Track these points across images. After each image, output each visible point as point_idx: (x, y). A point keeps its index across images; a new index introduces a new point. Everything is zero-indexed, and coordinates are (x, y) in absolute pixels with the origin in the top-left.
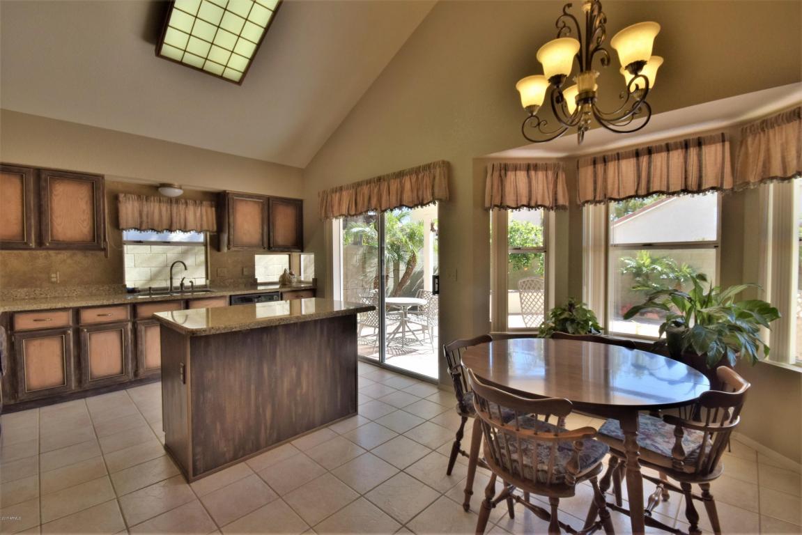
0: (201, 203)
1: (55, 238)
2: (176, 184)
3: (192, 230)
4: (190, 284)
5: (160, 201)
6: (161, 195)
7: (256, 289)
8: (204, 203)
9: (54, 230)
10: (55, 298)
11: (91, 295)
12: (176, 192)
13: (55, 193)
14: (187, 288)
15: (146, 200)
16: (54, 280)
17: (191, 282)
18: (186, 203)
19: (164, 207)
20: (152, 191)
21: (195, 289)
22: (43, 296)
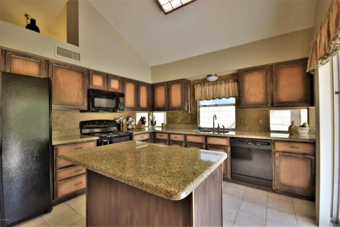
0: (228, 81)
1: (172, 106)
2: (213, 74)
3: (223, 97)
4: (223, 127)
5: (209, 85)
6: (209, 82)
8: (230, 81)
9: (172, 103)
10: (178, 128)
11: (188, 129)
12: (213, 79)
13: (172, 89)
14: (221, 129)
15: (204, 86)
16: (178, 121)
17: (223, 126)
18: (221, 83)
19: (211, 88)
20: (204, 82)
21: (225, 131)
22: (175, 127)
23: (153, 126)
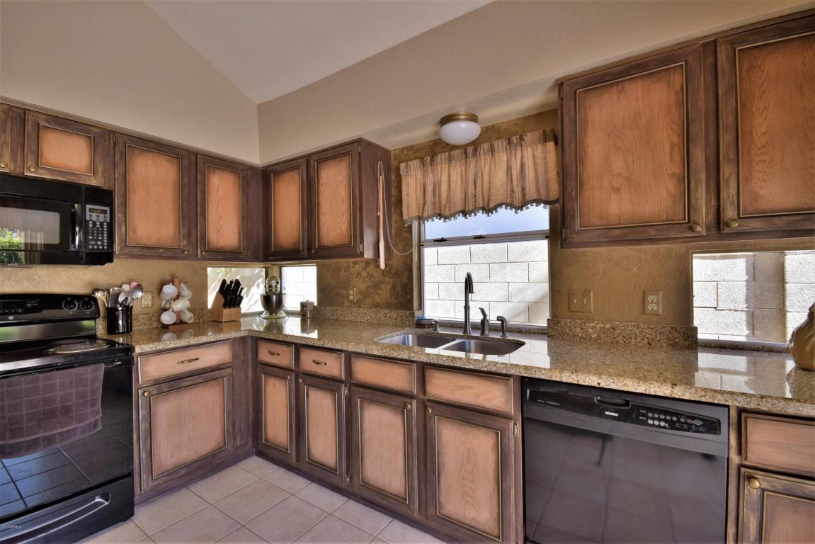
0: (522, 139)
1: (322, 243)
2: (462, 111)
3: (500, 205)
4: (499, 323)
5: (450, 159)
8: (529, 137)
9: (321, 234)
10: (351, 321)
14: (495, 329)
15: (431, 165)
16: (351, 298)
17: (500, 319)
18: (492, 149)
19: (457, 170)
20: (436, 149)
22: (342, 317)
23: (271, 314)
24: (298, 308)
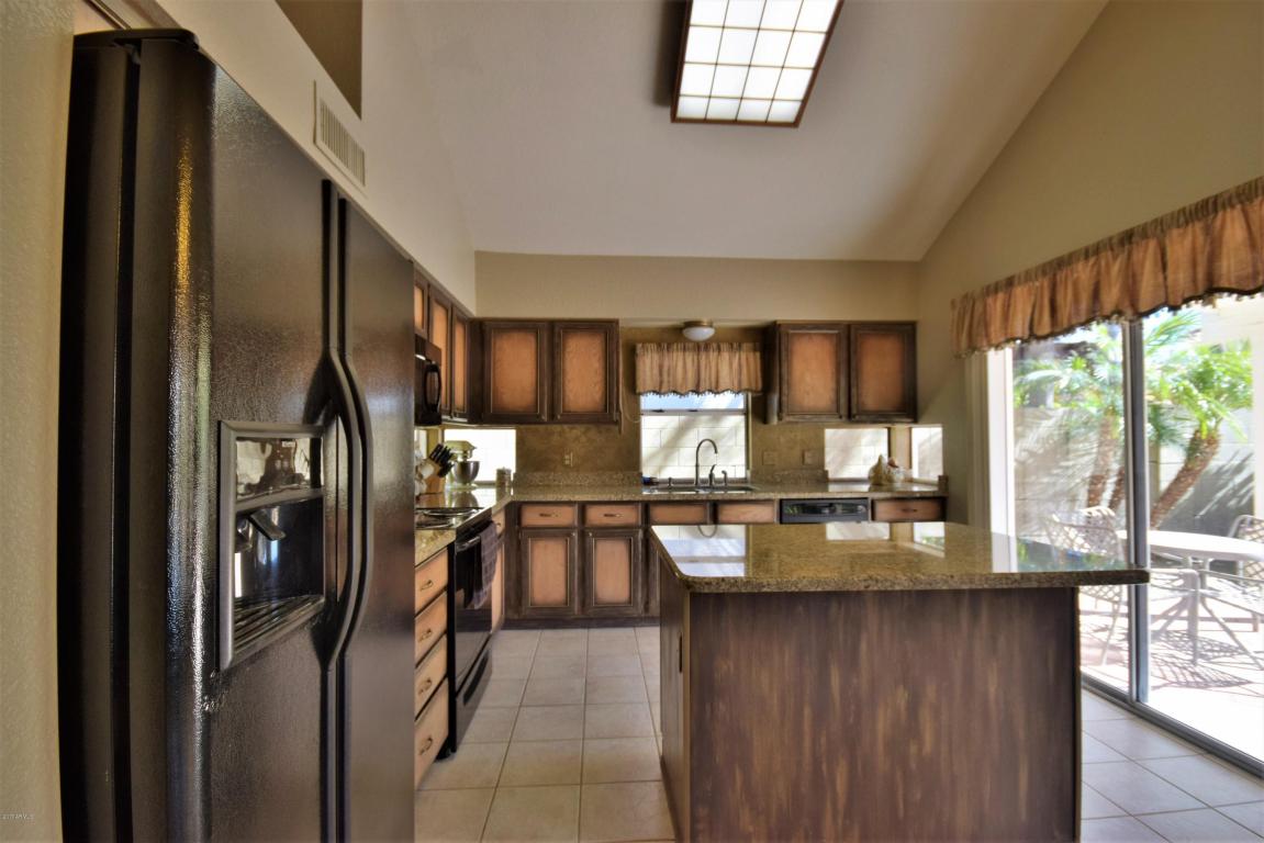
0: (740, 346)
1: (567, 409)
2: (705, 320)
3: (727, 390)
4: (722, 476)
5: (684, 350)
6: (687, 340)
7: (825, 490)
8: (745, 346)
9: (567, 400)
10: (567, 486)
11: (604, 485)
12: (705, 333)
13: (568, 350)
14: (719, 481)
15: (668, 350)
16: (567, 462)
17: (724, 472)
18: (719, 349)
19: (690, 358)
20: (675, 336)
21: (729, 485)
22: (556, 483)
23: (465, 483)
24: (493, 478)
